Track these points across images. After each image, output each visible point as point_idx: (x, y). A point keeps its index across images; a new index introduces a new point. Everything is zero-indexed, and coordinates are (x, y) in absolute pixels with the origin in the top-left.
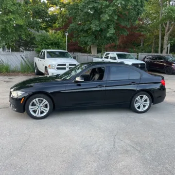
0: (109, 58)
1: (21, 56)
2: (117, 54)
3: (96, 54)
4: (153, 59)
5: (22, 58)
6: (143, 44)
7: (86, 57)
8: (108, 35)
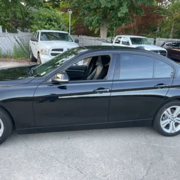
0: (121, 43)
1: (15, 38)
2: (131, 38)
3: (106, 38)
4: (173, 46)
5: (16, 40)
6: (160, 29)
7: (94, 41)
8: (119, 15)
